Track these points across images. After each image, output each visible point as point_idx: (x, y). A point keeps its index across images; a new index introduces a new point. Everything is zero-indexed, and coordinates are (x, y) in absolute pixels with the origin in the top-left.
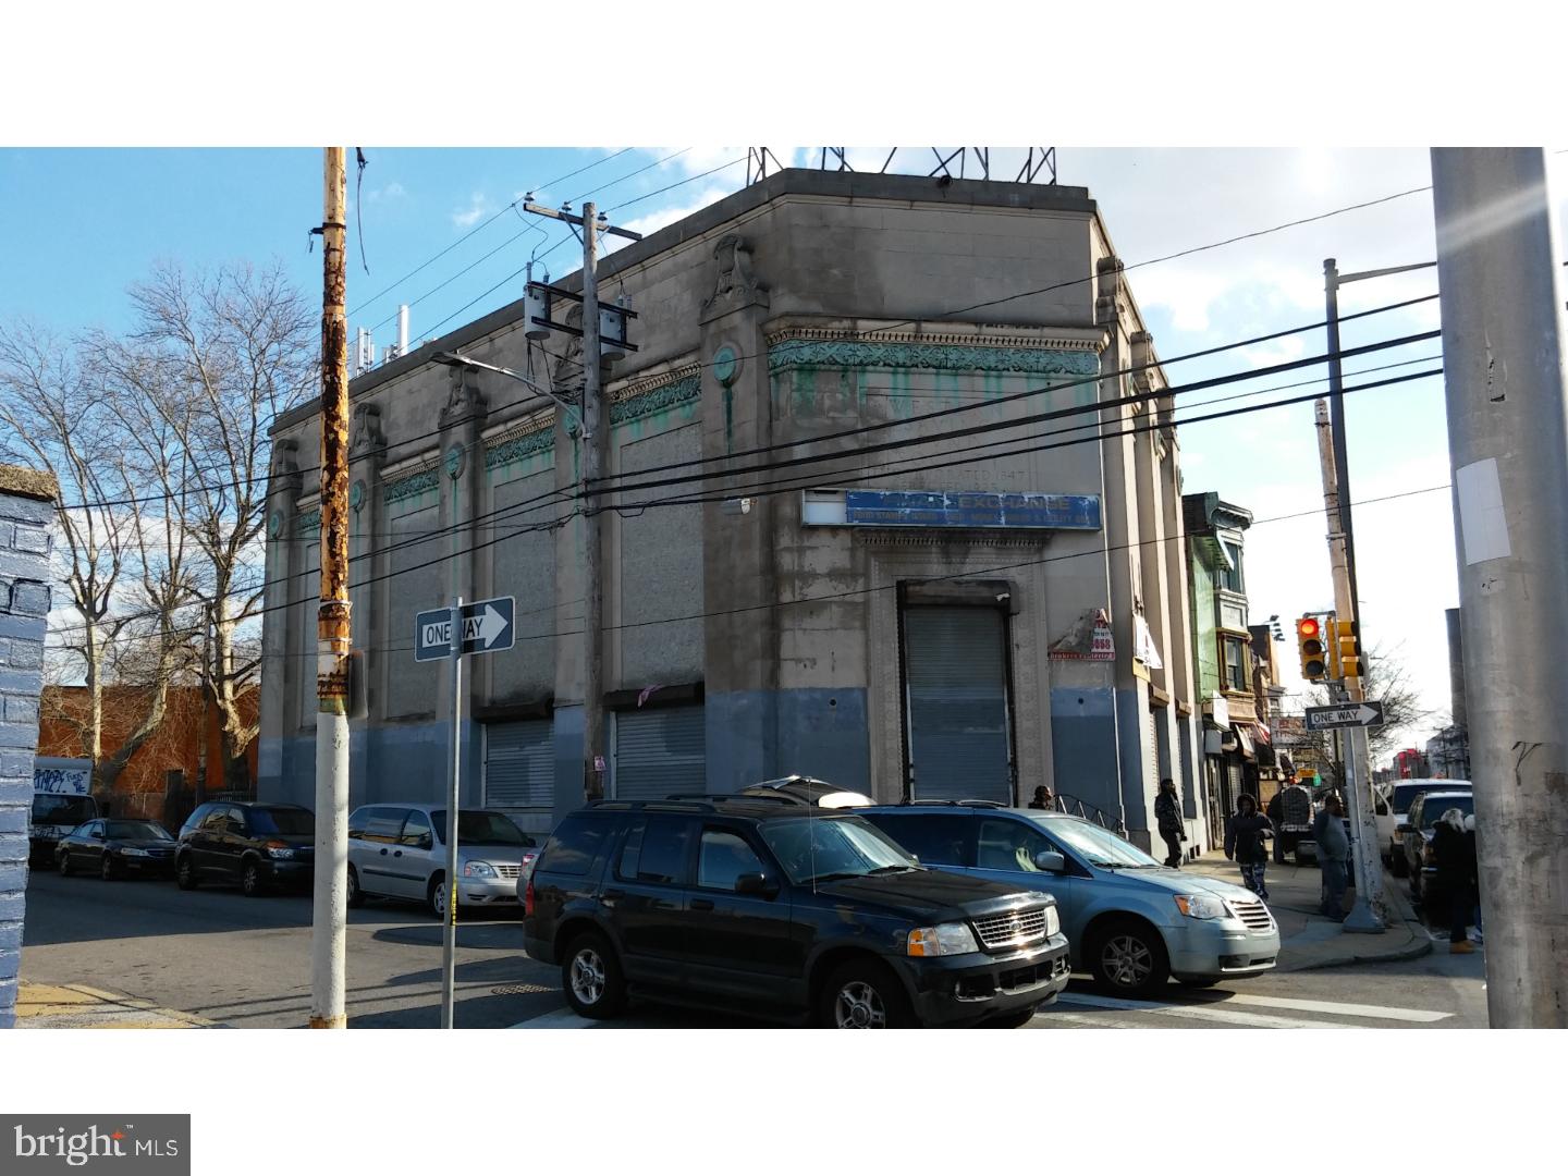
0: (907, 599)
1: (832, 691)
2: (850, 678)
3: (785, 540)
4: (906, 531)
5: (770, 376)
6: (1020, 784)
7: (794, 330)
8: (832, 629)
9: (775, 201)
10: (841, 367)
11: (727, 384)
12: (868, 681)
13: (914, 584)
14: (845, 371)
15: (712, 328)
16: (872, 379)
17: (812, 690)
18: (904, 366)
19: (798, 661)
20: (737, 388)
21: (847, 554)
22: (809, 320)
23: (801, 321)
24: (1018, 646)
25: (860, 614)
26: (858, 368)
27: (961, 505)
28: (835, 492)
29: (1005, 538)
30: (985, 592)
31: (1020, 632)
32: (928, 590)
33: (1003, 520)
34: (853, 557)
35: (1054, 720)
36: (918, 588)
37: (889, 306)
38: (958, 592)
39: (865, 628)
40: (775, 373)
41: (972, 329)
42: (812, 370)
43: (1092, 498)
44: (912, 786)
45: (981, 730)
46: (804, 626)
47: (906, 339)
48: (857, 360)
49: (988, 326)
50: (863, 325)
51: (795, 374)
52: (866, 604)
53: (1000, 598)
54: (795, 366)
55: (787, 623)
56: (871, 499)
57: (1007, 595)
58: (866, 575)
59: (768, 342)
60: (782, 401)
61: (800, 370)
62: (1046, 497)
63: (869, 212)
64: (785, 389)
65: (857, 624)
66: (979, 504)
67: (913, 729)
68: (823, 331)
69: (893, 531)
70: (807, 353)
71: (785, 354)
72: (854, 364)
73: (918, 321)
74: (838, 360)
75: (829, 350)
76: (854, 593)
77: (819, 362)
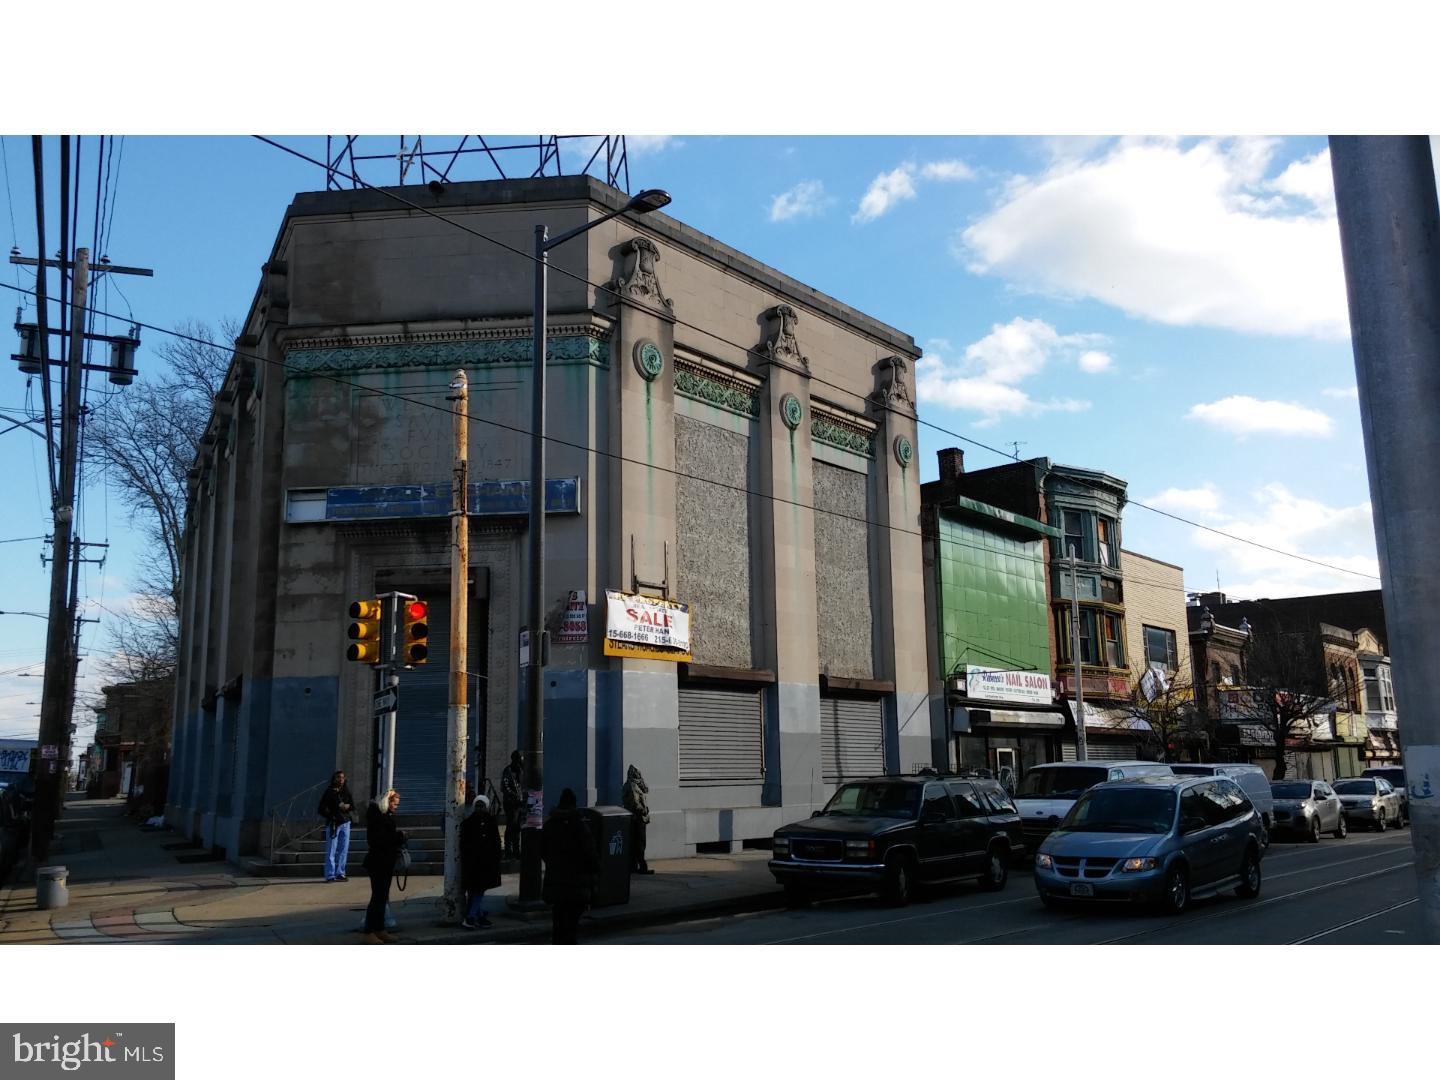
1: (308, 680)
2: (325, 667)
3: (282, 541)
4: (383, 523)
8: (312, 620)
10: (335, 373)
12: (340, 670)
13: (381, 575)
14: (340, 375)
16: (365, 381)
17: (289, 679)
18: (395, 366)
19: (283, 651)
21: (330, 549)
23: (302, 332)
24: (492, 631)
25: (338, 605)
26: (353, 371)
27: (438, 496)
28: (318, 491)
29: (480, 527)
31: (494, 618)
32: (395, 580)
34: (336, 552)
36: (385, 579)
37: (386, 310)
39: (342, 618)
41: (460, 325)
42: (308, 378)
43: (570, 482)
46: (290, 619)
47: (396, 340)
48: (351, 365)
49: (473, 321)
50: (355, 332)
51: (294, 382)
52: (345, 596)
55: (279, 616)
56: (350, 495)
57: (472, 582)
58: (346, 567)
60: (286, 408)
61: (297, 378)
62: (523, 483)
63: (367, 226)
65: (333, 614)
68: (318, 340)
69: (365, 524)
70: (303, 361)
71: (287, 363)
72: (348, 369)
73: (404, 322)
74: (332, 365)
75: (324, 357)
76: (335, 585)
77: (314, 370)
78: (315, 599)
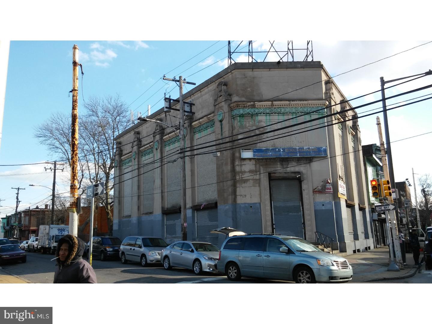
0: (271, 178)
1: (251, 204)
2: (256, 200)
3: (237, 163)
4: (270, 159)
5: (232, 119)
6: (306, 229)
7: (238, 106)
8: (250, 187)
9: (232, 72)
10: (251, 115)
11: (221, 121)
12: (261, 201)
13: (273, 174)
14: (252, 116)
15: (217, 106)
16: (260, 118)
17: (245, 203)
18: (269, 113)
19: (241, 195)
20: (223, 122)
21: (254, 166)
22: (241, 103)
23: (240, 103)
24: (304, 190)
25: (258, 182)
26: (256, 115)
27: (286, 151)
28: (250, 149)
29: (299, 160)
30: (293, 175)
31: (304, 186)
32: (277, 175)
33: (298, 155)
34: (256, 167)
35: (315, 210)
36: (274, 174)
37: (265, 97)
38: (285, 175)
39: (259, 186)
40: (233, 117)
41: (288, 102)
42: (243, 116)
43: (324, 148)
44: (274, 230)
45: (294, 214)
46: (242, 186)
47: (269, 106)
48: (256, 113)
49: (292, 101)
50: (257, 104)
51: (238, 118)
52: (260, 179)
53: (298, 176)
54: (238, 115)
55: (238, 185)
56: (260, 151)
57: (300, 176)
58: (259, 171)
59: (231, 109)
60: (235, 125)
61: (240, 116)
62: (311, 148)
63: (257, 73)
64: (236, 121)
65: (257, 185)
66: (291, 150)
67: (274, 214)
68: (246, 106)
69: (266, 159)
70: (241, 111)
71: (236, 112)
72: (255, 114)
73: (272, 101)
74: (250, 113)
75: (247, 111)
76: (257, 177)
77: (245, 114)
78: (251, 180)
